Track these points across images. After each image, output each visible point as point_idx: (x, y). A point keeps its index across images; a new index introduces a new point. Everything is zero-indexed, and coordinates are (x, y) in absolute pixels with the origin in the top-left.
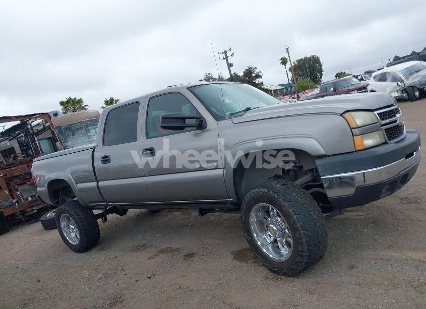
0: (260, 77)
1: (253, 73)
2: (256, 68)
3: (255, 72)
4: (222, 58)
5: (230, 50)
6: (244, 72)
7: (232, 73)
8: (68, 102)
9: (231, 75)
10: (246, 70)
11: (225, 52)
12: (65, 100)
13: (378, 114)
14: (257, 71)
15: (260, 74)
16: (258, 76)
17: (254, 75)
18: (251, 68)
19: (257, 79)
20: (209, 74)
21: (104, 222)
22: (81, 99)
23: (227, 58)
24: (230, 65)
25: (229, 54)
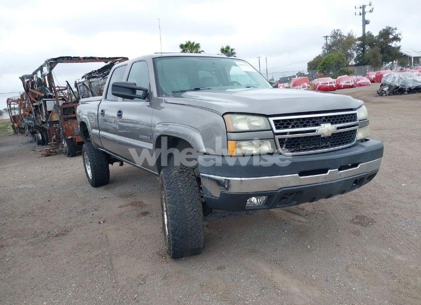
0: (399, 40)
1: (391, 34)
2: (396, 29)
3: (394, 34)
4: (359, 13)
5: (370, 5)
6: (380, 32)
7: (366, 32)
8: (186, 46)
9: (364, 34)
10: (384, 30)
11: (363, 7)
12: (184, 43)
13: (275, 121)
14: (397, 32)
15: (399, 36)
16: (396, 38)
17: (391, 37)
18: (390, 28)
19: (394, 42)
20: (338, 30)
21: (120, 165)
22: (199, 44)
23: (364, 13)
24: (366, 22)
25: (367, 9)
